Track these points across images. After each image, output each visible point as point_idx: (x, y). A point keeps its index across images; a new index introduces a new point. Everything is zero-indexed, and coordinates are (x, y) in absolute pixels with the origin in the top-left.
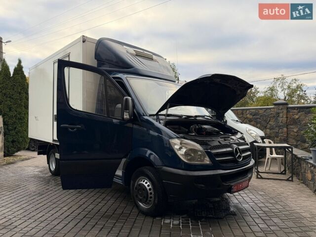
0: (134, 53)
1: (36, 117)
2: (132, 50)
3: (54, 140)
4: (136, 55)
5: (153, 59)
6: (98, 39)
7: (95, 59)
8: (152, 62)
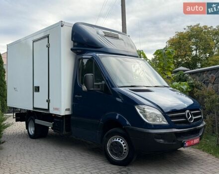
0: (103, 34)
1: (15, 89)
2: (101, 32)
3: (34, 108)
4: (105, 36)
5: (118, 38)
6: (74, 23)
7: (72, 40)
8: (118, 40)
